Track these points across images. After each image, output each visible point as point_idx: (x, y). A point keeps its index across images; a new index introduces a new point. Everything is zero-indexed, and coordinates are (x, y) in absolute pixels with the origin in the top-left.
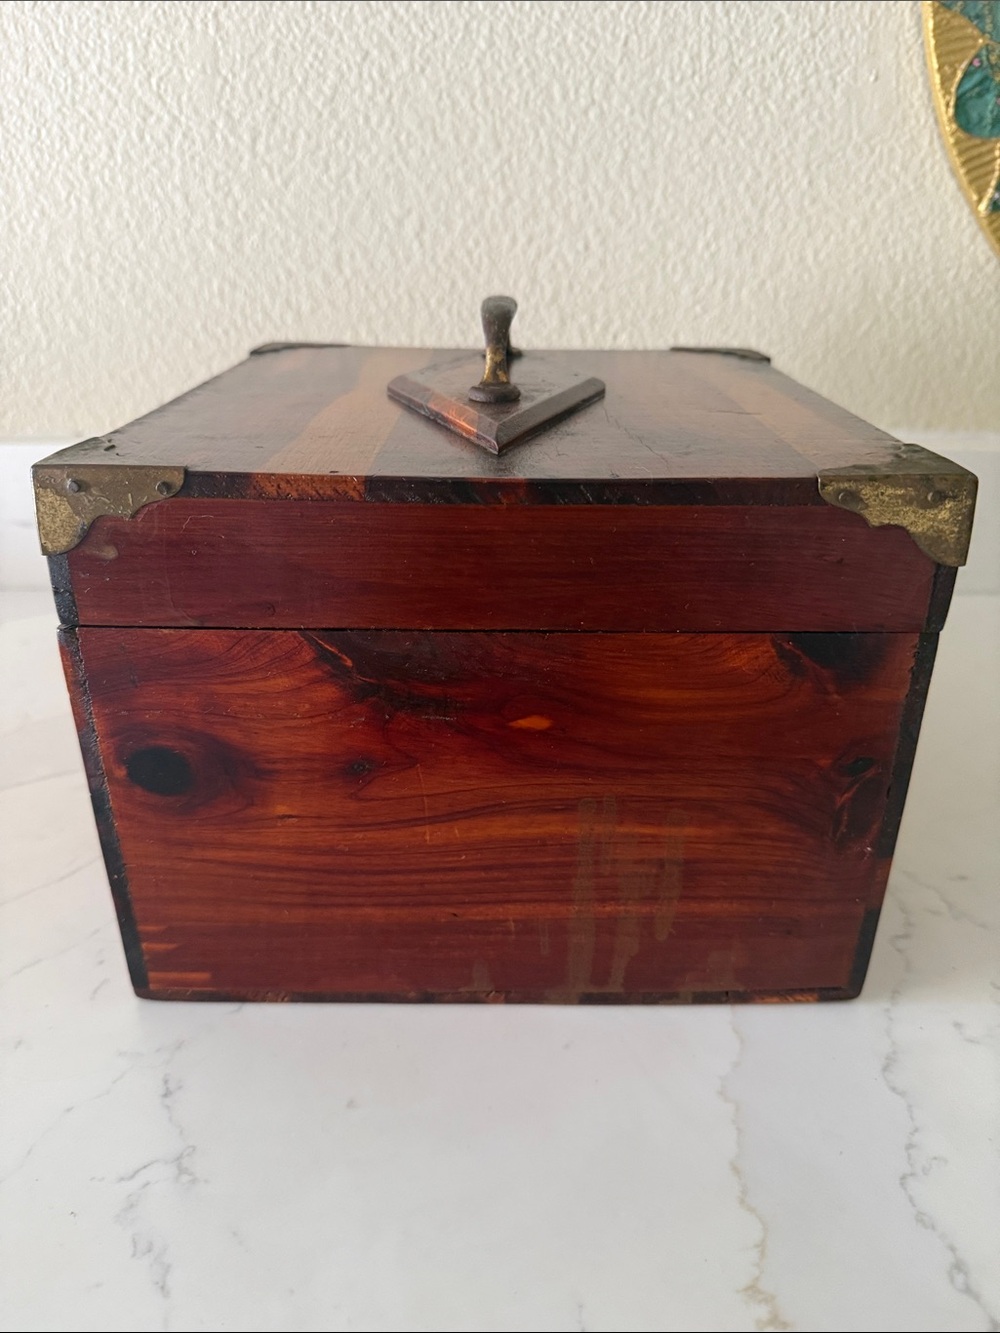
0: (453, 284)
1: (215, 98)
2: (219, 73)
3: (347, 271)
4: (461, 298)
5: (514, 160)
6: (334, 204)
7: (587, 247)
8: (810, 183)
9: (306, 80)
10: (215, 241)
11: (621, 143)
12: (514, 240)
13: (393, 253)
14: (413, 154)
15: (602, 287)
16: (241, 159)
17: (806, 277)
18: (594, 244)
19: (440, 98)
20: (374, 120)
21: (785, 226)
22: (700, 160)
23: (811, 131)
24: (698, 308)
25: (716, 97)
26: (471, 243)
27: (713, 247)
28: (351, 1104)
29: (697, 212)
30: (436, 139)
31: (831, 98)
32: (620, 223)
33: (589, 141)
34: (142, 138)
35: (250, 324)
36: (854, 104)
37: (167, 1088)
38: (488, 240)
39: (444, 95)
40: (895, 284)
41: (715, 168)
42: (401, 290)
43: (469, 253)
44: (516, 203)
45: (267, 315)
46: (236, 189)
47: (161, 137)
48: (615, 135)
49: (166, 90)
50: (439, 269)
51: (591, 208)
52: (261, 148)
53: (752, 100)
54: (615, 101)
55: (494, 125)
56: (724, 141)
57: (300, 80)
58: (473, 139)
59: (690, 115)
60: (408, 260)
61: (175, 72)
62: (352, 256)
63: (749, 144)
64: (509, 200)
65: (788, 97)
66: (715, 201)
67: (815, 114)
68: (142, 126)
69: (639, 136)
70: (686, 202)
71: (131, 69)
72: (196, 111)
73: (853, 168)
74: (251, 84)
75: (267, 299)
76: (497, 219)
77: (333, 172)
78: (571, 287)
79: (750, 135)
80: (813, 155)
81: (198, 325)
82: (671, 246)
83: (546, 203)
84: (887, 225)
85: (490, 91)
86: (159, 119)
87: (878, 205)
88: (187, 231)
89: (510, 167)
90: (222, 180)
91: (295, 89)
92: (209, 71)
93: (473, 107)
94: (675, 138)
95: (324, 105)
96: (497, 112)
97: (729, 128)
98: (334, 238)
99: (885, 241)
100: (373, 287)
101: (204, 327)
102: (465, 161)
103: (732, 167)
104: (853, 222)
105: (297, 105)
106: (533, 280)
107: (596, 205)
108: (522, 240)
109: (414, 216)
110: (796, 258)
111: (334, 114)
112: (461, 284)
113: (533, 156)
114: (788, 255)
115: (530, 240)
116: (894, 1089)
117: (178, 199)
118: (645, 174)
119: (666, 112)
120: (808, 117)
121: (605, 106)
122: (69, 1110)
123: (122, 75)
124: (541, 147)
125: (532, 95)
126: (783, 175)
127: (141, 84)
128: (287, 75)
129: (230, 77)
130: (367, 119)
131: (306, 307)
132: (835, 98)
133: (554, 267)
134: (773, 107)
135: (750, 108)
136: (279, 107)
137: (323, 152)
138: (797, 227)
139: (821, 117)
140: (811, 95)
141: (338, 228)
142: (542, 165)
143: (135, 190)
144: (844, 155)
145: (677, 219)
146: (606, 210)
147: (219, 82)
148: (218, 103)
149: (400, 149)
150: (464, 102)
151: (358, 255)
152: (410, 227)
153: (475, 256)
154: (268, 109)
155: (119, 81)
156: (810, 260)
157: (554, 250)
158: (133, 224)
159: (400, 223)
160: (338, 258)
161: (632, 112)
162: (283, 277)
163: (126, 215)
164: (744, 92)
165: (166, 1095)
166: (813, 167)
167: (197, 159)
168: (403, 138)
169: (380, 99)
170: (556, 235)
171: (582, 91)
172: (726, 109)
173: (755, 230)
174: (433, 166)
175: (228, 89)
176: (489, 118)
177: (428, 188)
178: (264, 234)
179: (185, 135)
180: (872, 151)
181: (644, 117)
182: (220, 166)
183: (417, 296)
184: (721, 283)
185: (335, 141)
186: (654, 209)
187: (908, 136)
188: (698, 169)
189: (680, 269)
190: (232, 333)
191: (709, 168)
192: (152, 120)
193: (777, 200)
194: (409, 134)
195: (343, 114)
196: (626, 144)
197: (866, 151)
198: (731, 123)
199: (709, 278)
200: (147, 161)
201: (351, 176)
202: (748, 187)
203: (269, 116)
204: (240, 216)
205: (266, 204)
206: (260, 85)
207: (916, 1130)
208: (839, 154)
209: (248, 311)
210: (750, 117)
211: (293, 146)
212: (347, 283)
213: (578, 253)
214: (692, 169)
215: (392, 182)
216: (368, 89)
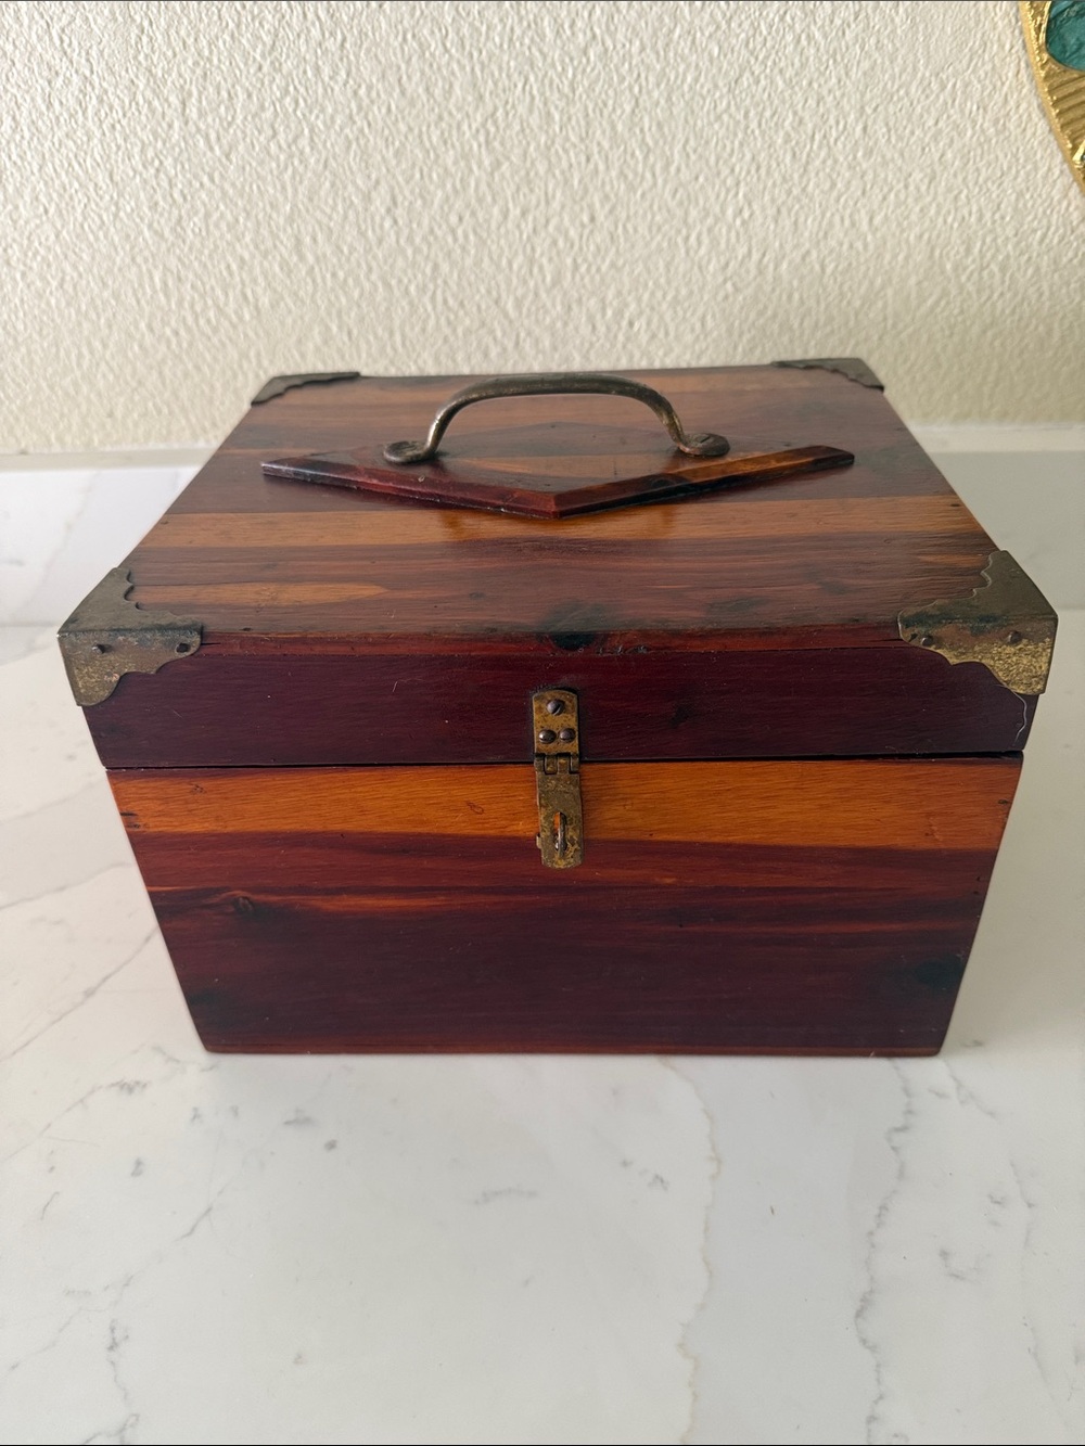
0: (436, 267)
1: (132, 52)
2: (133, 20)
3: (311, 259)
4: (445, 282)
5: (500, 113)
6: (287, 176)
7: (592, 219)
8: (865, 129)
9: (238, 26)
10: (150, 226)
11: (631, 88)
12: (505, 214)
13: (362, 234)
14: (377, 113)
15: (613, 265)
16: (170, 126)
17: (859, 245)
18: (601, 216)
19: (405, 39)
20: (326, 71)
21: (833, 185)
22: (729, 104)
23: (866, 65)
24: (729, 286)
25: (746, 25)
26: (454, 219)
27: (746, 214)
28: (299, 1359)
29: (725, 171)
30: (403, 92)
31: (892, 20)
32: (631, 188)
33: (591, 88)
34: (50, 106)
35: (202, 322)
36: (921, 27)
37: (114, 1339)
38: (473, 214)
39: (409, 36)
40: (968, 251)
41: (746, 115)
42: (374, 277)
43: (453, 232)
44: (505, 166)
45: (220, 311)
46: (168, 162)
47: (72, 102)
48: (622, 80)
49: (70, 45)
50: (417, 250)
51: (596, 171)
52: (193, 112)
53: (792, 27)
54: (620, 37)
55: (473, 70)
56: (758, 82)
57: (232, 25)
58: (449, 92)
59: (716, 51)
60: (380, 241)
61: (78, 21)
62: (314, 240)
63: (789, 84)
64: (497, 164)
65: (838, 22)
66: (748, 156)
67: (873, 41)
68: (47, 90)
69: (652, 79)
70: (712, 160)
71: (26, 22)
72: (110, 69)
73: (919, 109)
74: (172, 32)
75: (219, 292)
76: (483, 187)
77: (281, 137)
78: (576, 267)
79: (789, 73)
80: (868, 96)
81: (143, 325)
82: (694, 213)
83: (541, 168)
84: (960, 178)
85: (465, 30)
86: (67, 82)
87: (949, 155)
88: (116, 216)
89: (495, 123)
90: (150, 153)
91: (227, 37)
92: (120, 19)
93: (446, 50)
94: (696, 80)
95: (263, 56)
96: (475, 54)
97: (764, 63)
98: (290, 220)
99: (956, 198)
100: (341, 274)
101: (150, 328)
102: (440, 118)
103: (768, 114)
104: (917, 176)
105: (231, 56)
106: (531, 261)
107: (602, 167)
108: (515, 212)
109: (383, 188)
110: (847, 223)
111: (277, 67)
112: (445, 267)
113: (522, 110)
114: (837, 219)
115: (524, 213)
116: (864, 1341)
117: (101, 178)
118: (660, 126)
119: (684, 47)
120: (862, 49)
121: (609, 43)
122: (13, 1367)
123: (16, 26)
124: (533, 98)
125: (518, 32)
126: (832, 121)
127: (40, 39)
128: (215, 18)
129: (146, 24)
130: (317, 70)
131: (265, 301)
132: (897, 20)
133: (555, 243)
134: (818, 35)
135: (789, 38)
136: (209, 60)
137: (268, 114)
138: (848, 184)
139: (879, 46)
140: (867, 16)
141: (294, 206)
142: (534, 120)
143: (49, 169)
144: (907, 93)
145: (701, 179)
146: (614, 173)
147: (135, 31)
148: (135, 58)
149: (360, 108)
150: (434, 45)
151: (320, 237)
152: (379, 204)
153: (460, 232)
154: (196, 63)
155: (13, 35)
156: (865, 226)
157: (554, 222)
158: (52, 210)
159: (367, 198)
160: (298, 242)
161: (643, 49)
162: (234, 267)
163: (43, 199)
164: (782, 19)
165: (111, 1348)
166: (869, 110)
167: (118, 126)
168: (362, 91)
169: (331, 45)
170: (556, 205)
171: (579, 24)
172: (759, 39)
173: (795, 191)
174: (402, 127)
175: (145, 39)
176: (465, 61)
177: (397, 154)
178: (207, 215)
179: (101, 101)
180: (943, 88)
181: (658, 53)
182: (146, 136)
183: (394, 282)
184: (756, 256)
185: (281, 100)
186: (673, 169)
187: (988, 67)
188: (725, 117)
189: (706, 240)
190: (182, 332)
191: (740, 117)
192: (59, 82)
193: (823, 154)
194: (370, 88)
195: (288, 66)
196: (636, 90)
197: (935, 86)
198: (767, 57)
199: (742, 251)
200: (60, 134)
201: (304, 142)
202: (788, 138)
203: (199, 71)
204: (176, 195)
205: (205, 179)
206: (183, 33)
207: (881, 1398)
208: (902, 92)
209: (198, 308)
210: (790, 48)
211: (231, 107)
212: (311, 271)
213: (583, 226)
214: (719, 118)
215: (354, 146)
216: (315, 33)
